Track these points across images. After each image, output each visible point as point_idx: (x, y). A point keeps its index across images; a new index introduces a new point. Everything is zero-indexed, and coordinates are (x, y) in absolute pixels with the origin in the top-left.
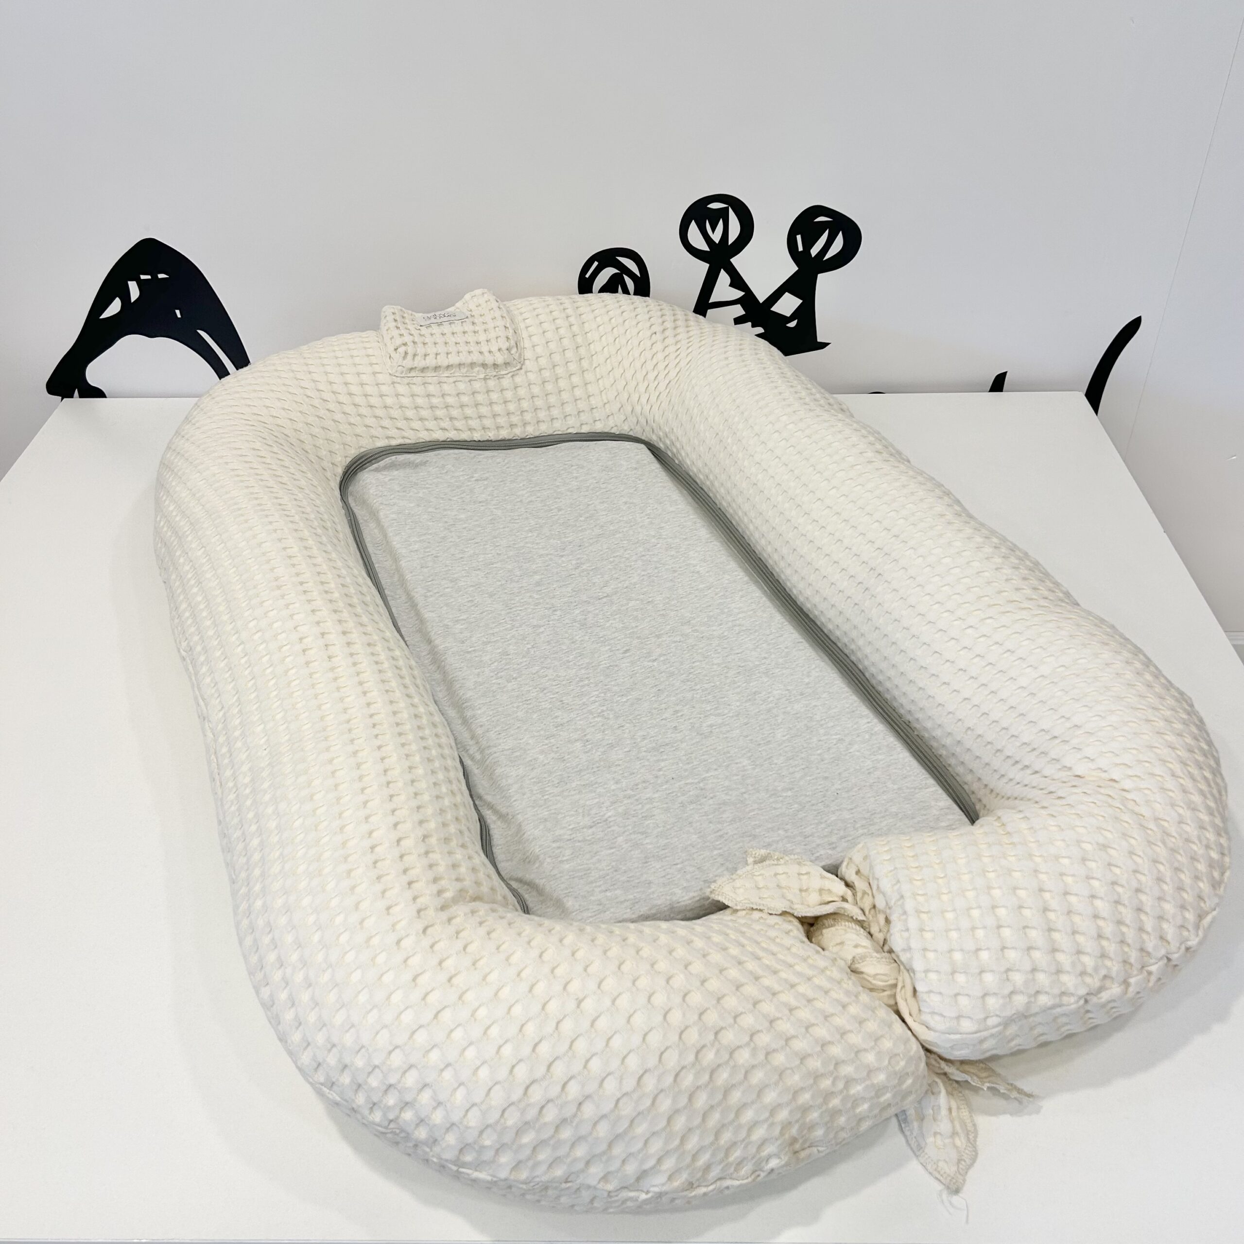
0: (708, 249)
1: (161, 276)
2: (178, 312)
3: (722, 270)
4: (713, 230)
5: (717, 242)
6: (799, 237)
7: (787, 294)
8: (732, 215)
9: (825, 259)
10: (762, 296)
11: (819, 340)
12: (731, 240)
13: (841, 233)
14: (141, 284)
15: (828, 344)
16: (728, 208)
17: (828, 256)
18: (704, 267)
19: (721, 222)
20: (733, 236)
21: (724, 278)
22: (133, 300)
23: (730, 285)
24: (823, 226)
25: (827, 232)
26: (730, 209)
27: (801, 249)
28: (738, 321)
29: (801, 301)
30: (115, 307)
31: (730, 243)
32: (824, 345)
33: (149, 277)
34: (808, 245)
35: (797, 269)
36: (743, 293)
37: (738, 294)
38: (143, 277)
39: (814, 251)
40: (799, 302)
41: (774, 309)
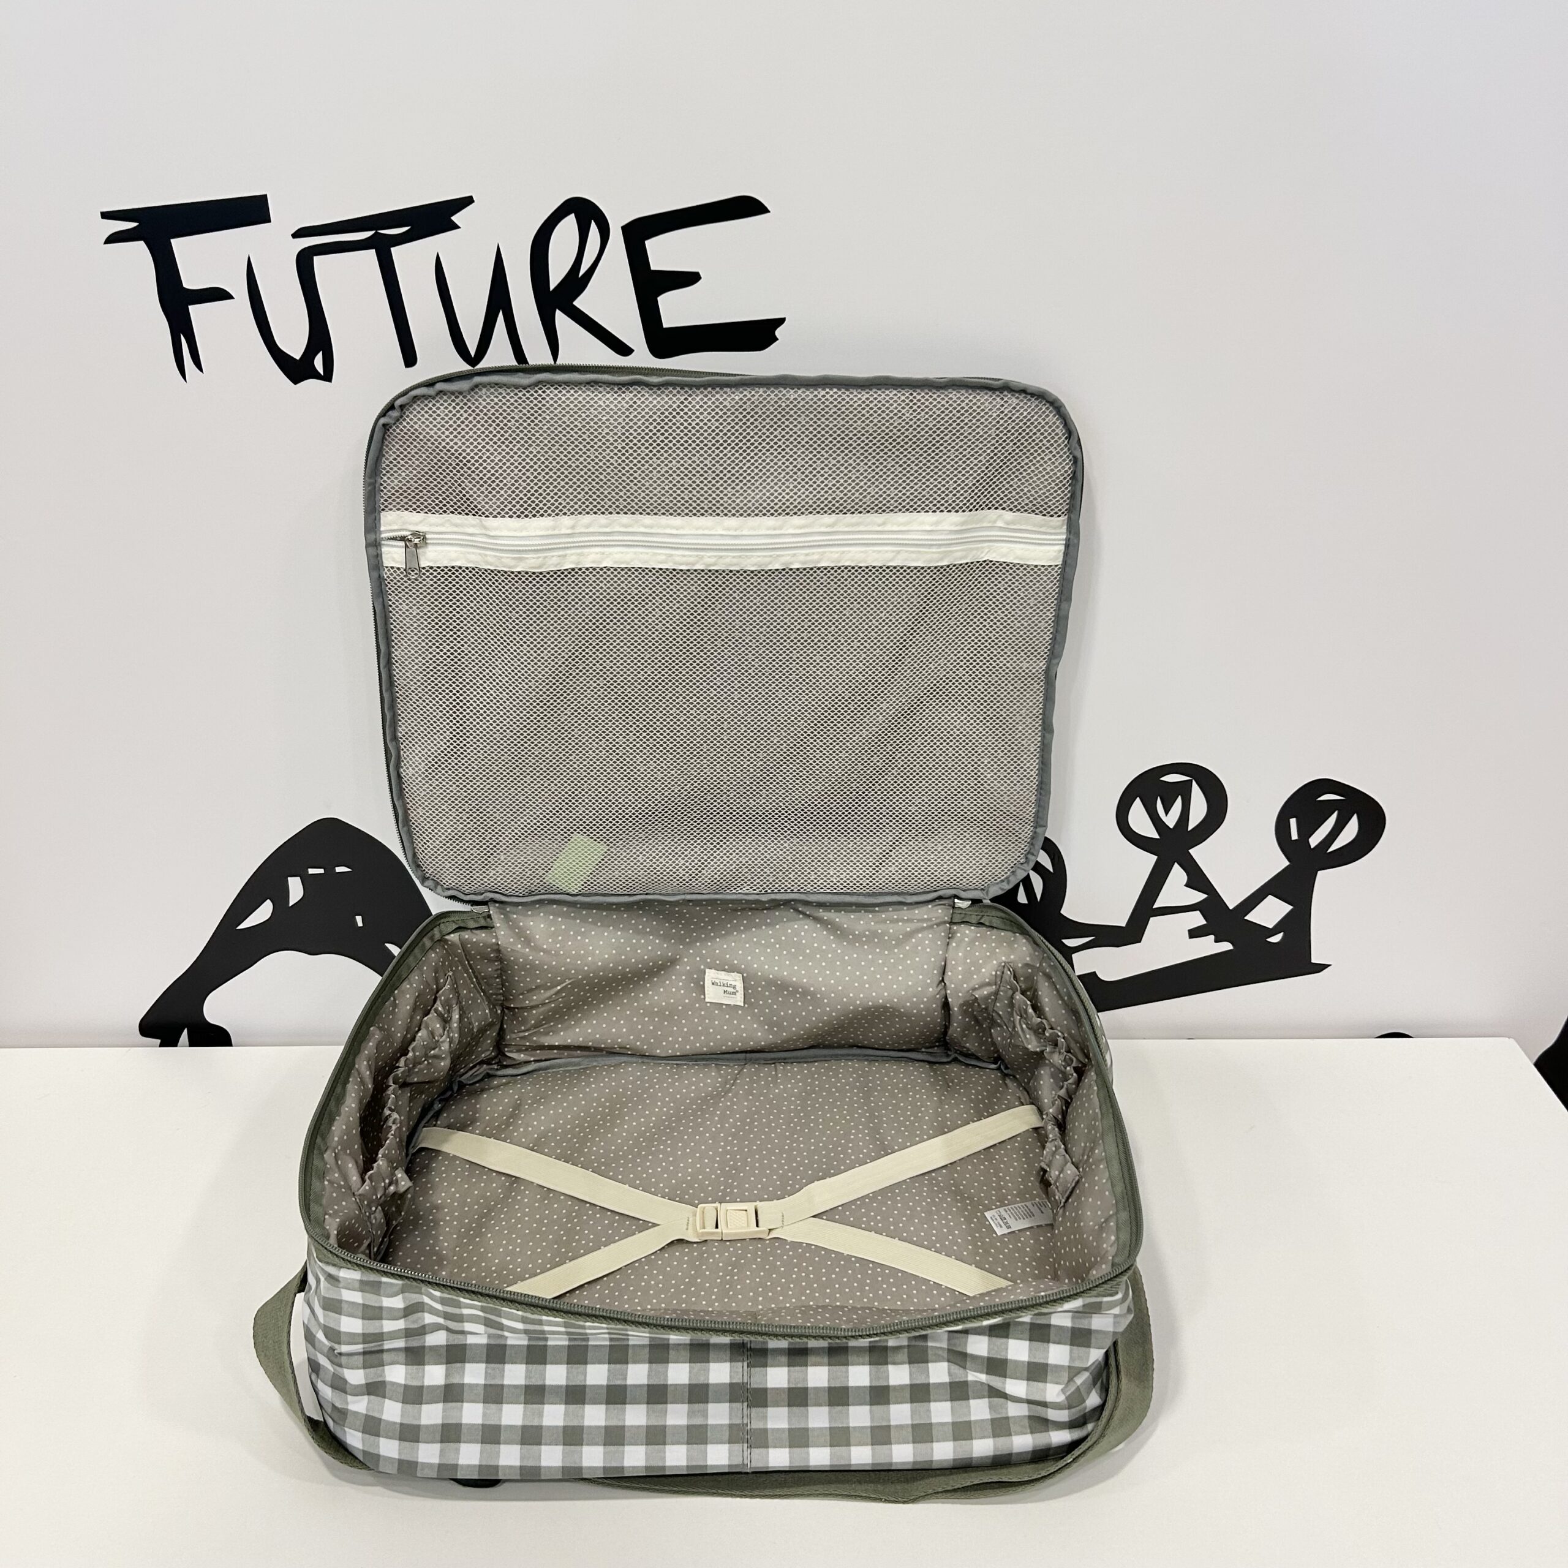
0: (1157, 836)
1: (339, 869)
2: (359, 919)
3: (1176, 865)
4: (1167, 813)
5: (1171, 827)
6: (1293, 822)
7: (1270, 896)
8: (1197, 793)
9: (1330, 850)
10: (1232, 902)
11: (1313, 961)
12: (1192, 824)
13: (1355, 817)
14: (307, 881)
15: (1329, 965)
16: (1191, 781)
17: (1334, 846)
18: (1149, 860)
19: (1179, 800)
20: (1195, 819)
21: (1178, 875)
22: (291, 903)
23: (1186, 885)
24: (1331, 806)
25: (1336, 813)
26: (1194, 783)
27: (1295, 836)
28: (1194, 933)
29: (1291, 907)
30: (264, 912)
31: (1190, 828)
32: (1321, 967)
33: (322, 871)
34: (1307, 831)
35: (1287, 863)
36: (1206, 896)
37: (1200, 897)
38: (311, 871)
39: (1314, 840)
40: (1288, 908)
41: (1250, 917)
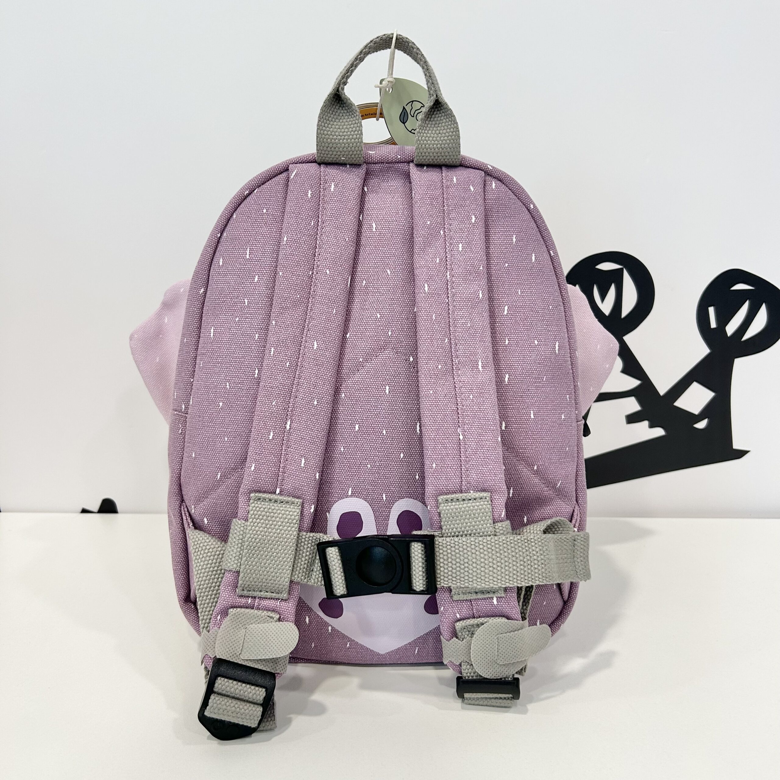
4: (603, 299)
6: (711, 310)
10: (662, 388)
16: (621, 270)
17: (749, 335)
20: (627, 307)
27: (713, 325)
28: (632, 419)
34: (724, 320)
37: (633, 383)
39: (731, 328)
